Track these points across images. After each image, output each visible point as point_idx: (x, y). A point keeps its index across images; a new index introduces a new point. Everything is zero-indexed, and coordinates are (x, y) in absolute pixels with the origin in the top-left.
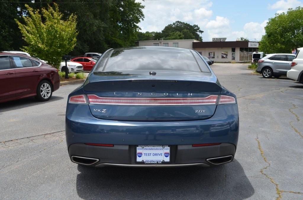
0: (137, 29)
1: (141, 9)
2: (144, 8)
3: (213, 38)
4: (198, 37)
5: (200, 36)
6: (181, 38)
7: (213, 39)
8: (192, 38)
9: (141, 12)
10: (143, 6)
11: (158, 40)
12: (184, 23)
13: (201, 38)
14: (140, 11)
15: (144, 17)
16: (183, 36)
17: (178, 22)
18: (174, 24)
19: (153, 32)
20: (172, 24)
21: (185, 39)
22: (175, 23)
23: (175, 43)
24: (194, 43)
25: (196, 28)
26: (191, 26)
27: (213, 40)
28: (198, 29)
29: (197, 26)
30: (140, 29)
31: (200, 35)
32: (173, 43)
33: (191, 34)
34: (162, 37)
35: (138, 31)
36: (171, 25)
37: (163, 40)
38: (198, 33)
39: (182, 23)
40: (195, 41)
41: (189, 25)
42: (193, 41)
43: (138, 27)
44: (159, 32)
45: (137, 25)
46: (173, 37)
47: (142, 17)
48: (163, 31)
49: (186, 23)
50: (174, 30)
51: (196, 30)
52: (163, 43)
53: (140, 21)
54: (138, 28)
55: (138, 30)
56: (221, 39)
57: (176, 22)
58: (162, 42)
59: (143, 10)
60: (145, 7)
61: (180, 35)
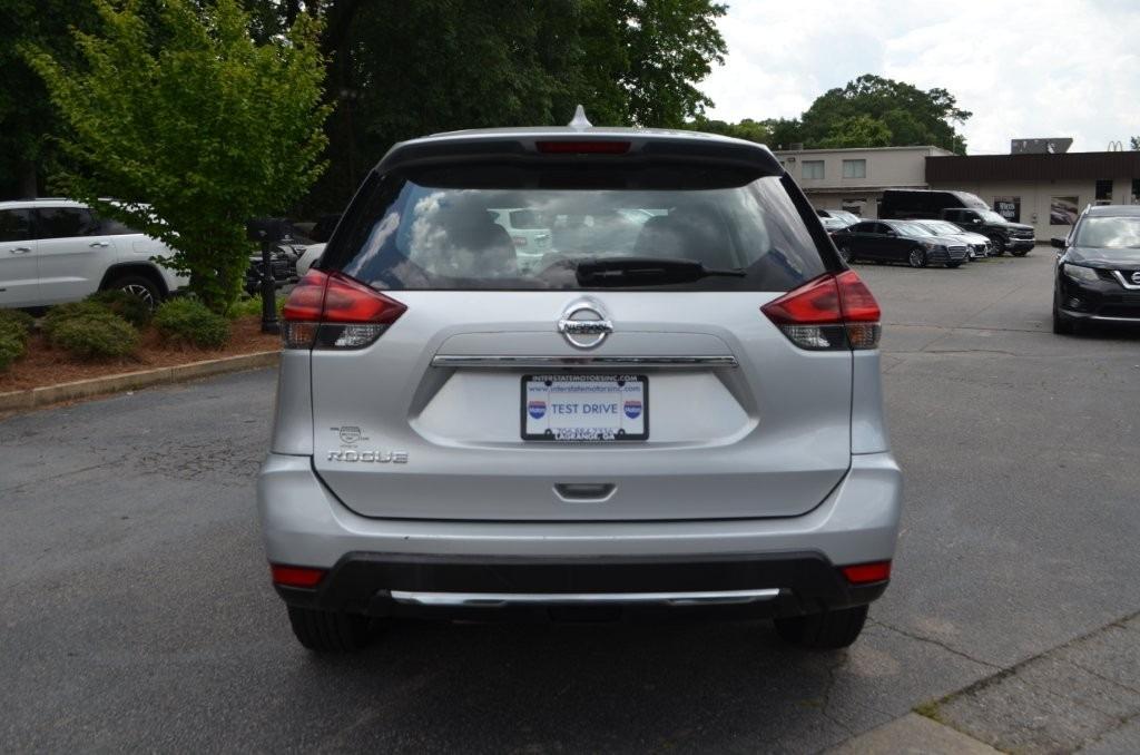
0: (697, 104)
1: (712, 18)
2: (725, 14)
3: (1013, 141)
4: (946, 137)
5: (957, 132)
6: (879, 143)
7: (1016, 144)
8: (924, 142)
9: (715, 33)
10: (721, 5)
11: (783, 149)
12: (891, 83)
13: (959, 140)
14: (709, 29)
15: (725, 52)
16: (889, 133)
17: (868, 78)
18: (851, 87)
19: (769, 122)
20: (844, 88)
21: (895, 143)
22: (855, 83)
23: (853, 161)
24: (929, 160)
25: (941, 101)
26: (921, 94)
27: (1013, 148)
28: (949, 106)
29: (945, 93)
30: (709, 103)
31: (959, 128)
32: (845, 161)
33: (921, 126)
34: (804, 137)
35: (703, 112)
36: (840, 90)
37: (802, 151)
38: (950, 121)
39: (882, 82)
40: (936, 152)
41: (910, 90)
42: (928, 150)
43: (699, 96)
44: (791, 119)
45: (698, 87)
46: (844, 139)
47: (718, 53)
48: (806, 116)
49: (902, 84)
50: (851, 109)
51: (941, 110)
52: (803, 162)
53: (708, 70)
54: (702, 102)
55: (701, 106)
56: (1046, 142)
57: (859, 80)
58: (799, 159)
59: (720, 24)
60: (727, 11)
61: (874, 132)
